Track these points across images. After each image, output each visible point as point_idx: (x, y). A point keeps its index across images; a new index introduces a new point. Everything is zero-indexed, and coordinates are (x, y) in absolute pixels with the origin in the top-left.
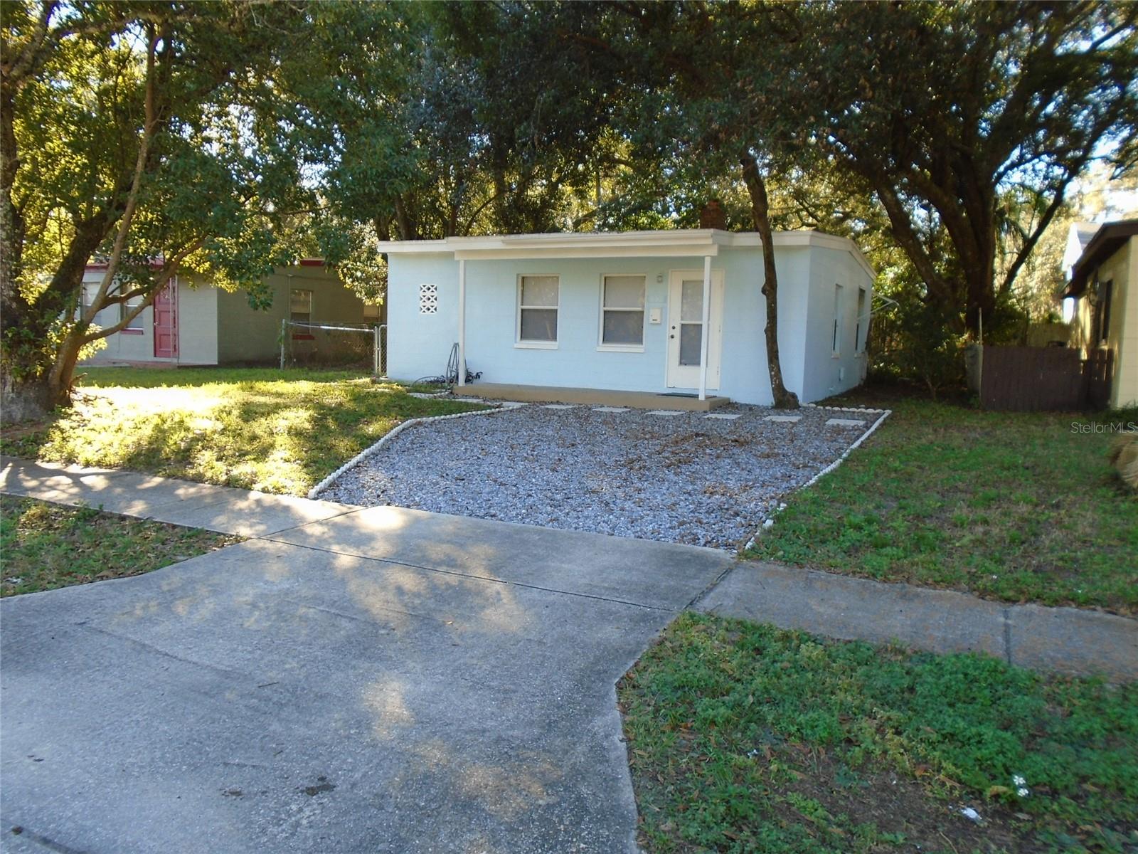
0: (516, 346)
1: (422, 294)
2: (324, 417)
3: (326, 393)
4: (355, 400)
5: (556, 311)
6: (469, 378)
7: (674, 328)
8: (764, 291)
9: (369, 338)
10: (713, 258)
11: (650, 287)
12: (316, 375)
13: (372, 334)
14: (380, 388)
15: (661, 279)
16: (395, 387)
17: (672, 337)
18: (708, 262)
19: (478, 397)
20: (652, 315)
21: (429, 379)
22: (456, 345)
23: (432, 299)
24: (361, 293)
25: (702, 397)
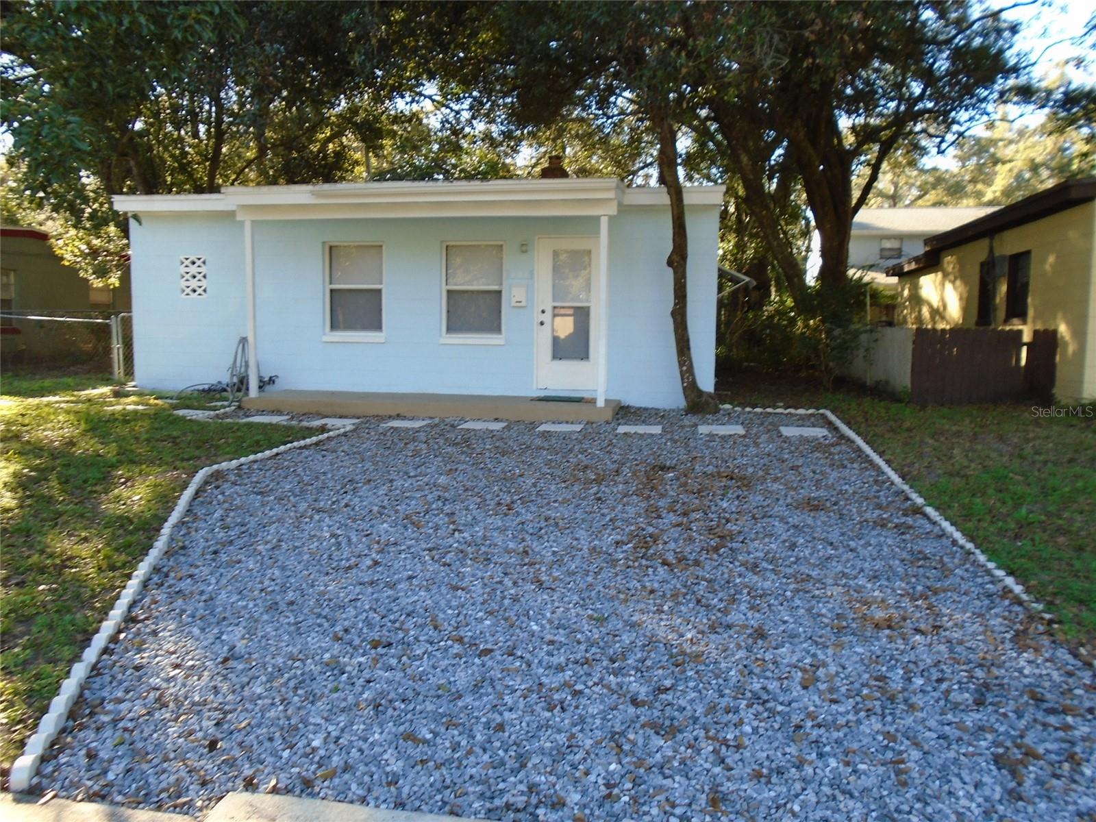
0: (325, 339)
1: (183, 270)
2: (43, 474)
3: (42, 419)
4: (93, 429)
5: (379, 291)
6: (262, 385)
7: (543, 312)
8: (670, 263)
9: (103, 332)
10: (611, 218)
11: (510, 260)
12: (25, 385)
13: (108, 326)
14: (130, 404)
15: (524, 248)
16: (152, 401)
17: (542, 323)
18: (604, 222)
19: (278, 412)
20: (513, 295)
21: (201, 388)
22: (244, 341)
23: (199, 277)
24: (86, 271)
25: (600, 403)
